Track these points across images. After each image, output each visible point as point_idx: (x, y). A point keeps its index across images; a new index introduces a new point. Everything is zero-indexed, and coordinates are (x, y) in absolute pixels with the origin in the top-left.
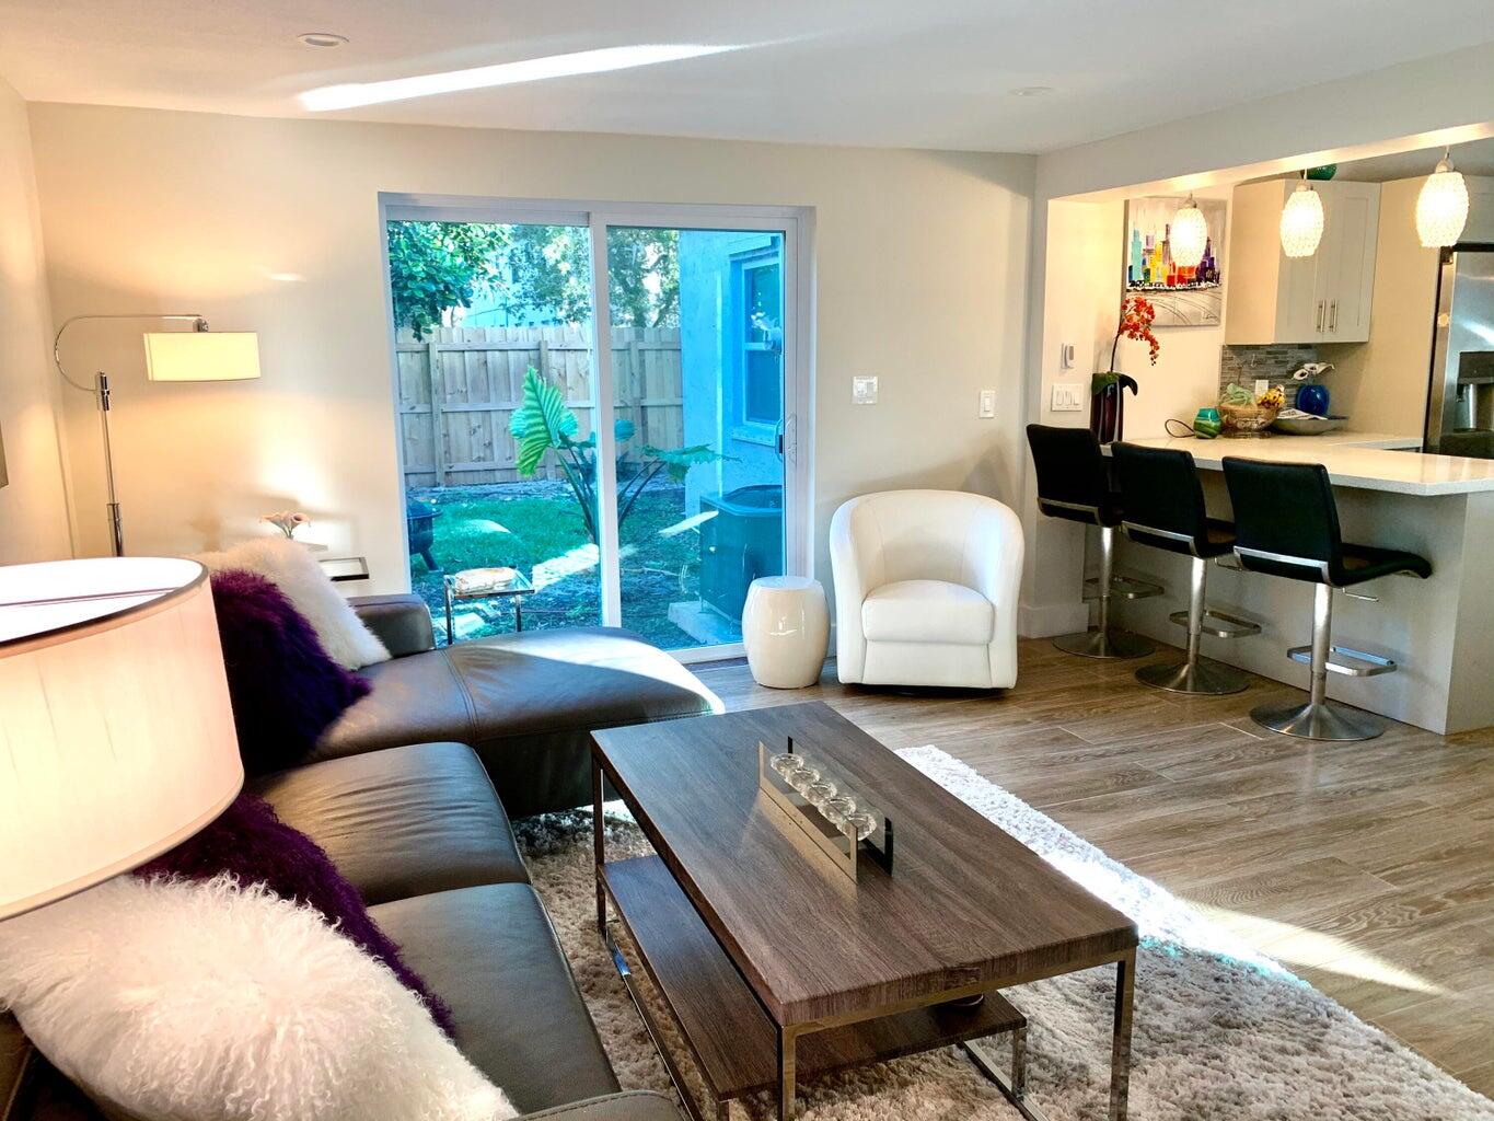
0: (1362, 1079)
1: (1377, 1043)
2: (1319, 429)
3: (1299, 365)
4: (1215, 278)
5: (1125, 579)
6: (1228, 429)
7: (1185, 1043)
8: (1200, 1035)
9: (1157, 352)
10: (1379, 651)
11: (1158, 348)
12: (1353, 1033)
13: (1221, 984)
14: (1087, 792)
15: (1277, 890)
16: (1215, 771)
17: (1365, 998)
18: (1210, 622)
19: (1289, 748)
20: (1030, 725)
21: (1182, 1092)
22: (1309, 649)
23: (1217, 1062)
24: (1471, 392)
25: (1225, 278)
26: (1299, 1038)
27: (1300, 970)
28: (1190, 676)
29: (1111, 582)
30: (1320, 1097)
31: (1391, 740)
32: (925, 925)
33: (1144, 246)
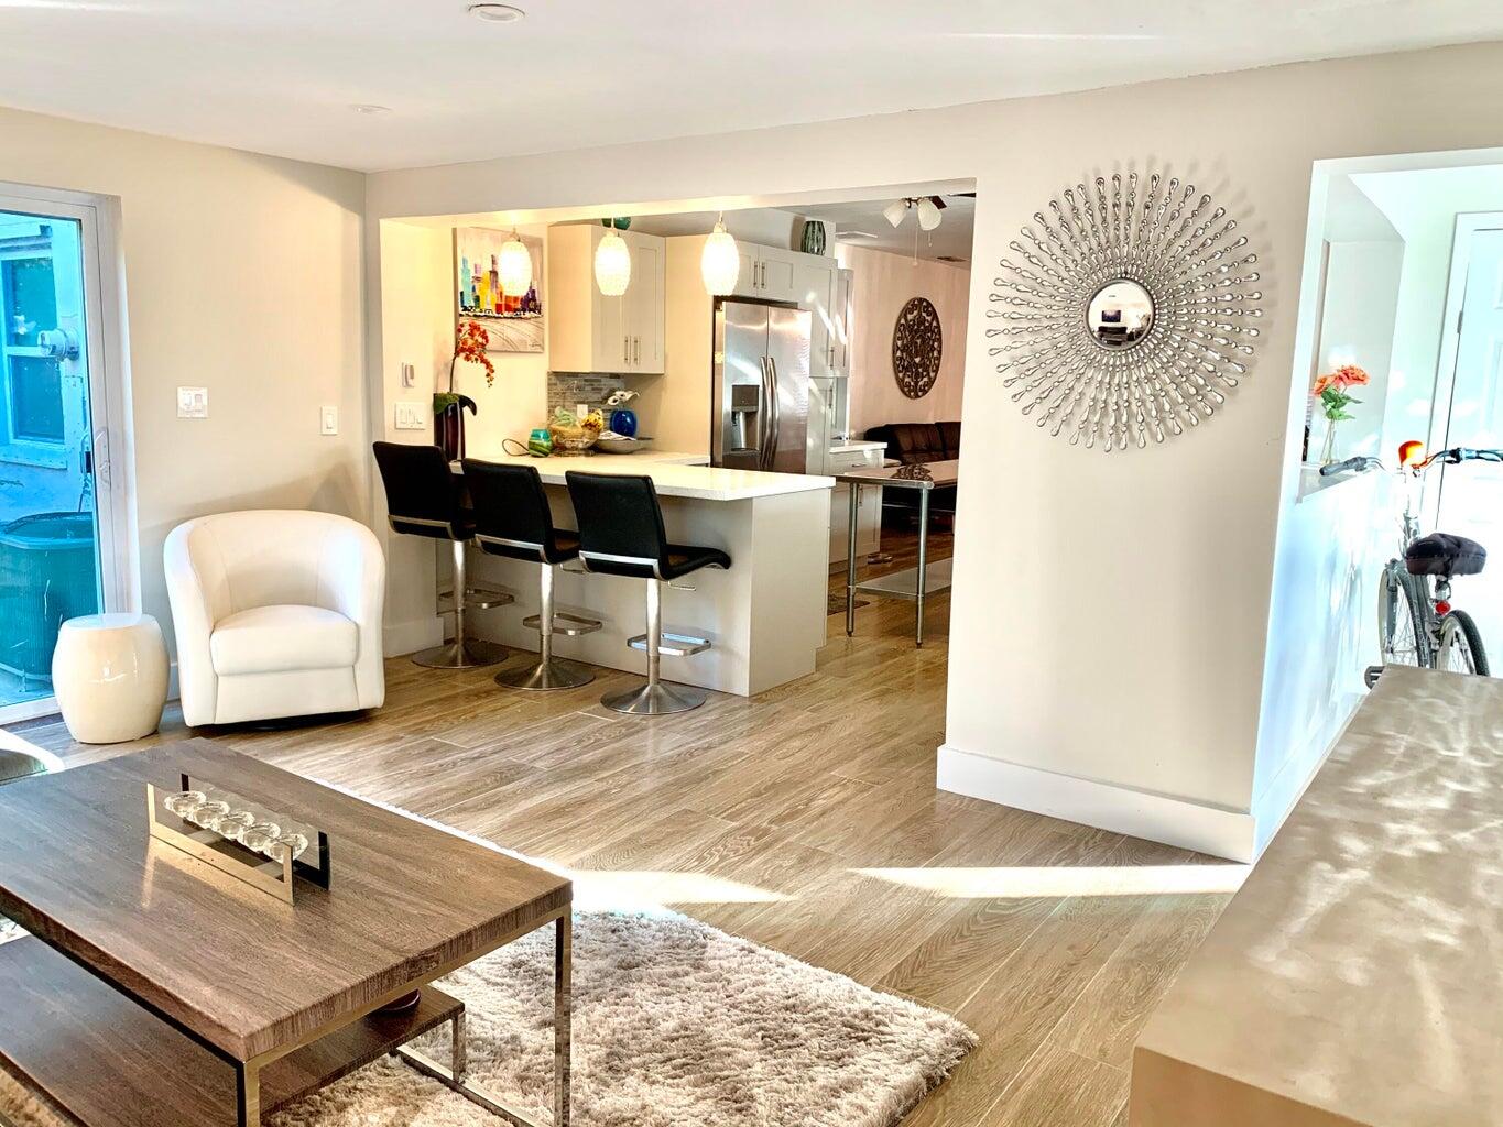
0: (739, 980)
1: (743, 949)
2: (632, 448)
3: (611, 392)
4: (537, 309)
5: (477, 591)
6: (558, 449)
7: (599, 990)
8: (608, 981)
9: (493, 375)
10: (696, 633)
11: (493, 371)
12: (724, 947)
13: (618, 934)
14: (468, 794)
15: (647, 846)
16: (581, 754)
17: (727, 917)
18: (561, 623)
19: (637, 724)
20: (403, 741)
21: (602, 1032)
22: (645, 637)
23: (626, 999)
24: (741, 418)
25: (545, 309)
26: (686, 962)
27: (676, 907)
28: (545, 676)
29: (465, 595)
30: (709, 1004)
31: (711, 707)
32: (376, 928)
33: (473, 274)
